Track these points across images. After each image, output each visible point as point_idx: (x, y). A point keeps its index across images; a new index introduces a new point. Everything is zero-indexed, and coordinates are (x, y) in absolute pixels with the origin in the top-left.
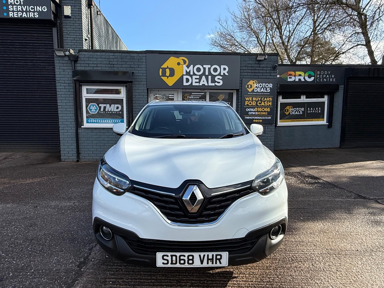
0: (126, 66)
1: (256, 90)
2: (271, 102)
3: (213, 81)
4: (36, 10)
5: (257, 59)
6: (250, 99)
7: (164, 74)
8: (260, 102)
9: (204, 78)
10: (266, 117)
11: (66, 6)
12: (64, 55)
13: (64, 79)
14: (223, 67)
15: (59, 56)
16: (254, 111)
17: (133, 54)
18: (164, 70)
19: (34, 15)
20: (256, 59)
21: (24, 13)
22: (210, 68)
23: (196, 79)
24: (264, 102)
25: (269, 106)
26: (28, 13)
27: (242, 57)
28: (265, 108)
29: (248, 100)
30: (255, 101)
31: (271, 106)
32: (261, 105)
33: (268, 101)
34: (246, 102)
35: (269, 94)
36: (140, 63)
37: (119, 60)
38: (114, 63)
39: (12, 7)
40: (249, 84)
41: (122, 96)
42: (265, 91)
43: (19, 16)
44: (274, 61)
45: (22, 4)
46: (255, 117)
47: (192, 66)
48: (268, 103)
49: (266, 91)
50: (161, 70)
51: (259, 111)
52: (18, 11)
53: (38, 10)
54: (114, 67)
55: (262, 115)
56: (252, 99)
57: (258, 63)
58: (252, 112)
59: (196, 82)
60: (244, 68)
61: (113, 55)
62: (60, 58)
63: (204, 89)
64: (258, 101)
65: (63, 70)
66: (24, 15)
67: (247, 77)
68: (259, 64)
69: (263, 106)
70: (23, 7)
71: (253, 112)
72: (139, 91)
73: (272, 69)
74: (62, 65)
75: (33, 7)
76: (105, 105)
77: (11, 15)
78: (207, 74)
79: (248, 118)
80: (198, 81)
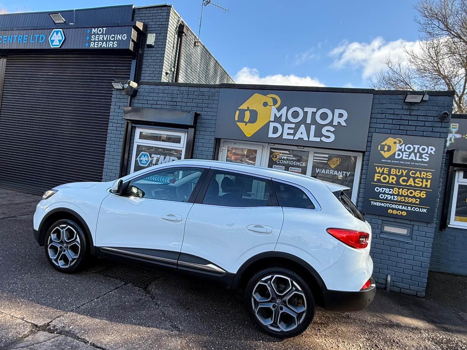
0: (192, 104)
1: (399, 155)
2: (429, 181)
3: (318, 133)
4: (116, 39)
5: (406, 101)
6: (385, 170)
7: (241, 119)
8: (406, 178)
9: (302, 128)
10: (416, 207)
11: (150, 34)
12: (122, 88)
13: (117, 118)
14: (337, 112)
15: (117, 89)
16: (390, 193)
17: (204, 88)
18: (242, 112)
19: (113, 44)
20: (404, 102)
21: (105, 43)
22: (316, 112)
23: (289, 128)
24: (414, 179)
25: (423, 188)
26: (108, 42)
27: (377, 96)
28: (415, 191)
29: (381, 172)
30: (396, 175)
31: (428, 188)
32: (408, 184)
33: (423, 178)
34: (376, 175)
35: (427, 165)
36: (211, 102)
37: (184, 96)
38: (178, 100)
39: (94, 36)
40: (386, 145)
41: (181, 146)
42: (418, 159)
43: (99, 46)
44: (443, 105)
45: (104, 33)
46: (393, 204)
47: (285, 108)
48: (422, 182)
49: (421, 160)
50: (238, 112)
51: (402, 196)
52: (98, 41)
53: (118, 39)
54: (176, 105)
55: (408, 203)
56: (390, 171)
57: (407, 107)
58: (386, 195)
59: (288, 134)
60: (379, 116)
61: (178, 90)
62: (117, 92)
63: (304, 146)
64: (402, 175)
65: (119, 107)
66: (104, 45)
67: (383, 130)
68: (410, 109)
69: (410, 186)
70: (104, 36)
71: (388, 194)
72: (202, 141)
73: (436, 119)
74: (118, 100)
75: (114, 36)
76: (159, 156)
77: (92, 45)
78: (309, 121)
79: (378, 204)
80: (292, 131)
